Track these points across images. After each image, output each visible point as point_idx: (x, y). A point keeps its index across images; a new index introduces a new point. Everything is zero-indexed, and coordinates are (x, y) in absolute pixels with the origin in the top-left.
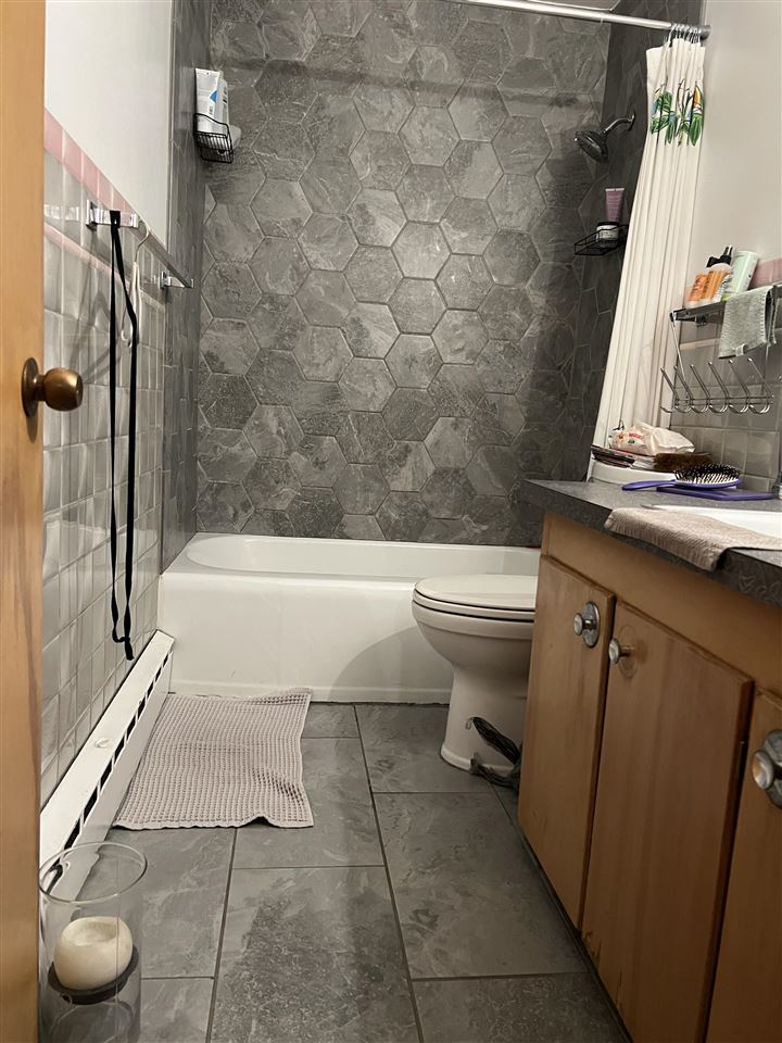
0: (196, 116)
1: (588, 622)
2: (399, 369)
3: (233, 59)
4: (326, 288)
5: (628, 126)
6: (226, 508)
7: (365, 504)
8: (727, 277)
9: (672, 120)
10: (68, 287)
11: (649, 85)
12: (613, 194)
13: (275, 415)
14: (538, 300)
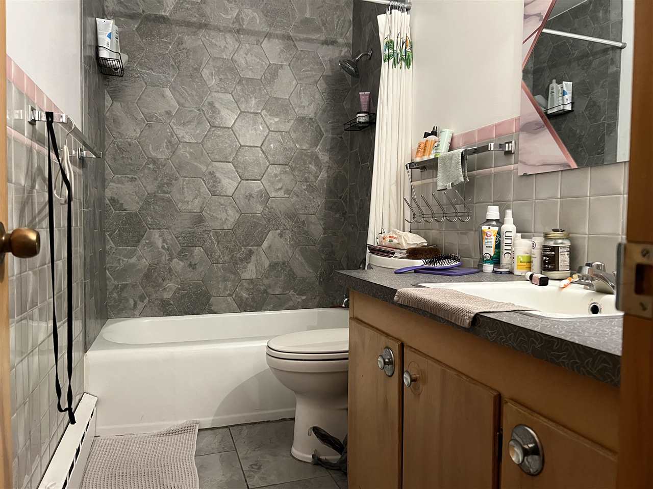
0: (97, 48)
1: (387, 360)
2: (242, 202)
3: (121, 12)
4: (191, 153)
5: (369, 57)
6: (128, 301)
7: (225, 289)
8: (436, 144)
9: (395, 54)
10: (17, 166)
11: (380, 35)
12: (364, 96)
13: (160, 236)
14: (324, 158)
